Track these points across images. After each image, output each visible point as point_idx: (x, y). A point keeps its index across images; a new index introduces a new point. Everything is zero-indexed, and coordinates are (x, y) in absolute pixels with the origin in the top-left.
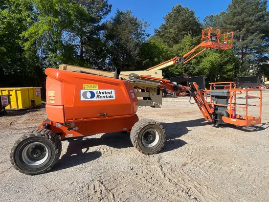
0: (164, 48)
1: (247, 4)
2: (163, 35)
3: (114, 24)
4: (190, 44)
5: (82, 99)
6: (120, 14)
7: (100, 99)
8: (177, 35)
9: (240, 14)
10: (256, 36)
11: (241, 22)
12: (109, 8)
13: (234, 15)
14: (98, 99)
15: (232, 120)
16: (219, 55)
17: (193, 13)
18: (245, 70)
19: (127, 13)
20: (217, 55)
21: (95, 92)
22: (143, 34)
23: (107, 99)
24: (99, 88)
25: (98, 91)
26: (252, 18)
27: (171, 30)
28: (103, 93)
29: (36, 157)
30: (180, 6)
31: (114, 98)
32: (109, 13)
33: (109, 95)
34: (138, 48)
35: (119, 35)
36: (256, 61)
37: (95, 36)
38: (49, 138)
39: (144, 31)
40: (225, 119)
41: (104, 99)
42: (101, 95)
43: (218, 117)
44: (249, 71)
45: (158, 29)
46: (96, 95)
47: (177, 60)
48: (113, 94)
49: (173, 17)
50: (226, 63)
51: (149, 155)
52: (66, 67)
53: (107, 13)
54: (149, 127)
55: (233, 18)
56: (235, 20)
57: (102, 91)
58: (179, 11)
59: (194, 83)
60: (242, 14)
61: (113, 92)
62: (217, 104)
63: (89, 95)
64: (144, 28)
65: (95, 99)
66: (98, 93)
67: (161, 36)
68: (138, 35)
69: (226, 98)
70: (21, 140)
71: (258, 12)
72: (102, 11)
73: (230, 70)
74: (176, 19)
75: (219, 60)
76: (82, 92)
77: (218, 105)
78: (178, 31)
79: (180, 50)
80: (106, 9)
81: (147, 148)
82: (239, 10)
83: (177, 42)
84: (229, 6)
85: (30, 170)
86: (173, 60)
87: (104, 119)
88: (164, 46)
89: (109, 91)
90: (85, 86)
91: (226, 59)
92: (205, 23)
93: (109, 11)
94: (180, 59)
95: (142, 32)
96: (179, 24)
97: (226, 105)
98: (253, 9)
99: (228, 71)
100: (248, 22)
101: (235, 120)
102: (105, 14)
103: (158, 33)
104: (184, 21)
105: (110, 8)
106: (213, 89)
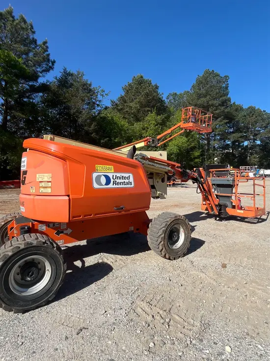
0: (124, 125)
1: (211, 87)
2: (122, 109)
3: (59, 87)
4: (156, 124)
5: (96, 186)
6: (67, 74)
7: (117, 186)
8: (138, 111)
9: (205, 96)
10: (221, 121)
11: (205, 104)
12: (50, 65)
13: (200, 96)
14: (115, 186)
15: (239, 211)
16: (186, 139)
17: (157, 87)
18: (210, 158)
19: (78, 75)
20: (184, 139)
21: (110, 175)
22: (98, 105)
23: (125, 186)
24: (116, 171)
25: (115, 174)
26: (217, 102)
27: (131, 104)
28: (120, 178)
29: (31, 280)
30: (142, 77)
31: (133, 185)
32: (51, 71)
33: (127, 181)
34: (94, 123)
35: (66, 102)
36: (220, 148)
37: (25, 100)
38: (54, 247)
39: (100, 101)
40: (230, 211)
41: (121, 186)
42: (118, 181)
43: (222, 209)
44: (214, 160)
45: (115, 100)
46: (112, 180)
47: (149, 142)
48: (131, 180)
49: (134, 89)
50: (193, 149)
51: (175, 259)
52: (54, 138)
53: (47, 70)
54: (175, 222)
55: (198, 99)
56: (200, 102)
57: (118, 175)
58: (141, 82)
59: (200, 169)
60: (206, 96)
61: (131, 176)
62: (219, 194)
63: (103, 180)
64: (100, 97)
65: (111, 186)
66: (114, 178)
67: (119, 110)
68: (92, 105)
69: (231, 186)
70: (10, 254)
71: (221, 97)
72: (40, 66)
73: (198, 157)
74: (138, 92)
75: (186, 145)
76: (95, 175)
77: (221, 194)
78: (141, 107)
79: (144, 129)
80: (47, 65)
81: (173, 250)
82: (203, 91)
83: (138, 120)
84: (193, 86)
85: (22, 303)
86: (144, 141)
87: (120, 214)
88: (124, 123)
89: (126, 175)
90: (99, 167)
91: (193, 145)
92: (169, 101)
93: (51, 68)
94: (153, 140)
95: (98, 103)
96: (141, 98)
97: (230, 195)
98: (217, 93)
99: (195, 158)
100: (212, 105)
101: (242, 212)
102: (44, 71)
103: (115, 106)
104: (147, 95)
105: (53, 65)
106: (213, 176)
